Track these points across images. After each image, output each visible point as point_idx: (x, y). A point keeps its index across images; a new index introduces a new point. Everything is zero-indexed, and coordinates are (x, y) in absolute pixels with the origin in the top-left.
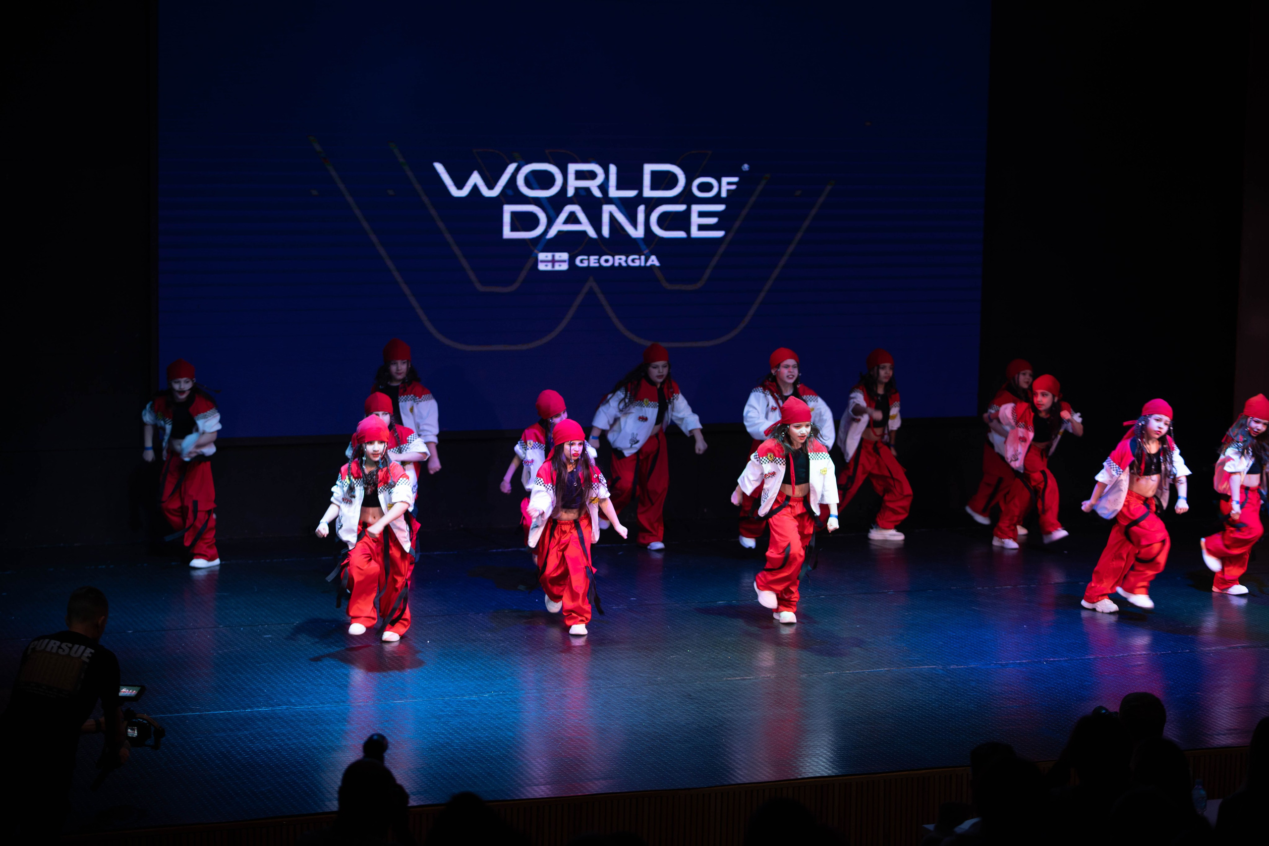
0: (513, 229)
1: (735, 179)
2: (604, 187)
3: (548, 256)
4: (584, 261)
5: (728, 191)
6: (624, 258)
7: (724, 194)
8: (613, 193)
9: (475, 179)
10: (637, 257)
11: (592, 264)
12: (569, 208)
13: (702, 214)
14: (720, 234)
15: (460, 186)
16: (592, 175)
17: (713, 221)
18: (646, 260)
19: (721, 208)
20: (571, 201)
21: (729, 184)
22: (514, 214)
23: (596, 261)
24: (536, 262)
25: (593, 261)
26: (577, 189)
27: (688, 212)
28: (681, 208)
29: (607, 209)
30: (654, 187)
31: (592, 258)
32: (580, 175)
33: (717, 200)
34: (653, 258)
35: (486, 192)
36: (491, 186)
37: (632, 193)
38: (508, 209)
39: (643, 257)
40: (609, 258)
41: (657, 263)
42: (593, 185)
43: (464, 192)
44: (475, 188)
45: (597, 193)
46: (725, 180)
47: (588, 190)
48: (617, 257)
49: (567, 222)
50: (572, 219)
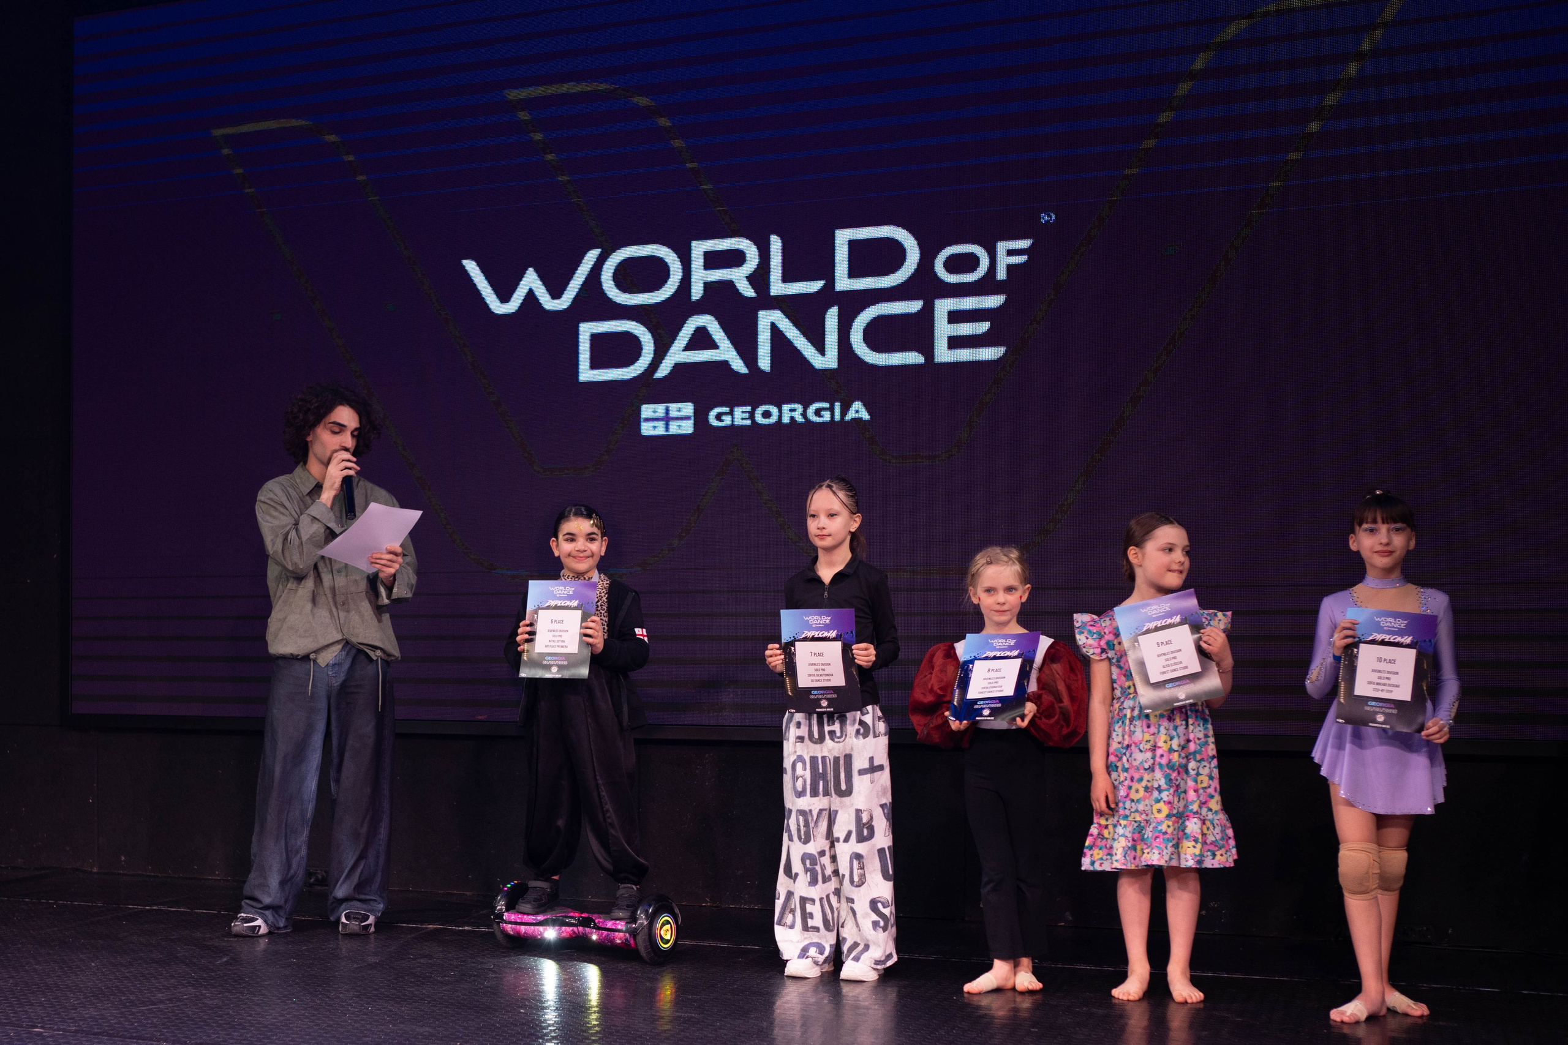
0: (595, 365)
1: (1025, 244)
2: (759, 278)
3: (660, 409)
4: (723, 417)
5: (1010, 268)
6: (799, 408)
7: (1002, 274)
8: (778, 287)
9: (531, 280)
10: (826, 405)
11: (738, 421)
12: (694, 322)
13: (955, 317)
14: (995, 353)
15: (504, 296)
16: (736, 258)
17: (980, 328)
18: (844, 413)
19: (995, 301)
20: (700, 308)
21: (1011, 253)
22: (595, 338)
23: (747, 415)
24: (636, 420)
25: (740, 416)
26: (707, 286)
27: (928, 312)
28: (913, 306)
29: (767, 318)
30: (853, 273)
31: (738, 411)
32: (713, 260)
33: (986, 285)
34: (858, 406)
35: (549, 304)
36: (556, 294)
37: (813, 286)
38: (587, 330)
39: (837, 405)
40: (773, 410)
41: (865, 415)
42: (739, 277)
43: (512, 306)
44: (531, 295)
45: (747, 291)
46: (1002, 247)
47: (729, 285)
48: (786, 408)
49: (690, 347)
50: (701, 340)
